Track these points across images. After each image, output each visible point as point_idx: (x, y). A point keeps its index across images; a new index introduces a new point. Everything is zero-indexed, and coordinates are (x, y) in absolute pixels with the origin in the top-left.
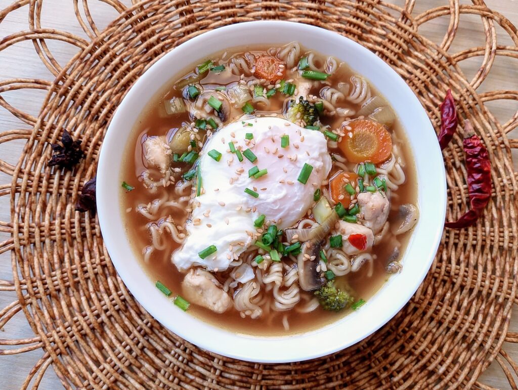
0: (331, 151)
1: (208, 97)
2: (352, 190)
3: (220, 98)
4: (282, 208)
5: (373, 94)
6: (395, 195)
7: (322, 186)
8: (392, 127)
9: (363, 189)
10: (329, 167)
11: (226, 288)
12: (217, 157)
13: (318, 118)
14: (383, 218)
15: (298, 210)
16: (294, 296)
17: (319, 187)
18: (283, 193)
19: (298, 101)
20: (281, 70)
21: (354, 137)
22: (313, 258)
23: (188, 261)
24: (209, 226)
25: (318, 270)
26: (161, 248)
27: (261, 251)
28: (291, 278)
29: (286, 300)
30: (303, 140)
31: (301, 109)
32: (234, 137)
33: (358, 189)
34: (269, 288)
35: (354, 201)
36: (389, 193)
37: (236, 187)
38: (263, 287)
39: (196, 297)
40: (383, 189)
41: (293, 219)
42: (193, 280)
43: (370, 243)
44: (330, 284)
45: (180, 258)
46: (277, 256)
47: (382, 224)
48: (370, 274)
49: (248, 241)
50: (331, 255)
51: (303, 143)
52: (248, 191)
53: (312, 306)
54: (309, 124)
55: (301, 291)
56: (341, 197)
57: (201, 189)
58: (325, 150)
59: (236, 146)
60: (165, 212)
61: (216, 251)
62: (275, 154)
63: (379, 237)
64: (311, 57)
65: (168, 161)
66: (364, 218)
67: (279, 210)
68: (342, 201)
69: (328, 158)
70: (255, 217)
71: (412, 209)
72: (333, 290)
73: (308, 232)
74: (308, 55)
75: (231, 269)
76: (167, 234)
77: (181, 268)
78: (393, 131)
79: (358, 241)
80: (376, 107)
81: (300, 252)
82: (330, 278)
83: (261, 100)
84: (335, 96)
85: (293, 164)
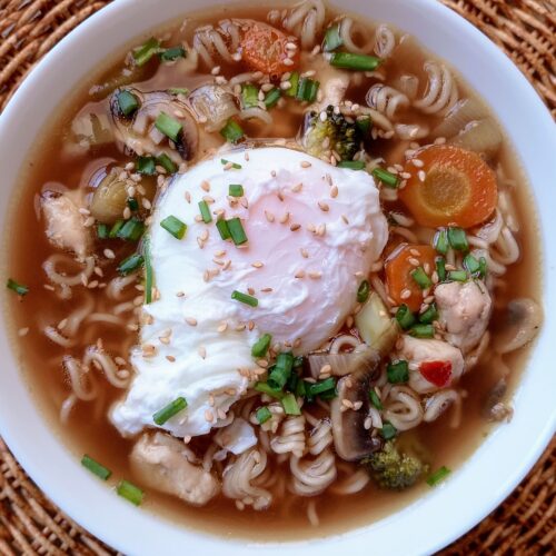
0: (388, 207)
1: (155, 113)
2: (423, 278)
3: (179, 113)
4: (301, 320)
5: (462, 94)
6: (501, 283)
7: (372, 274)
8: (496, 157)
9: (446, 278)
10: (383, 239)
11: (207, 465)
12: (178, 231)
13: (362, 145)
14: (479, 329)
15: (329, 322)
16: (328, 471)
17: (366, 277)
18: (303, 295)
19: (323, 116)
20: (290, 54)
21: (429, 179)
22: (358, 405)
23: (136, 422)
24: (172, 360)
25: (367, 425)
26: (86, 397)
27: (265, 399)
28: (321, 440)
29: (314, 478)
30: (335, 194)
31: (331, 131)
32: (208, 191)
33: (435, 277)
34: (282, 459)
35: (430, 299)
36: (490, 281)
37: (215, 287)
38: (272, 457)
39: (156, 480)
40: (482, 274)
41: (321, 337)
42: (149, 453)
43: (457, 372)
44: (388, 447)
45: (124, 415)
46: (293, 405)
47: (478, 337)
48: (455, 423)
49: (242, 386)
50: (389, 395)
51: (337, 200)
52: (237, 296)
53: (358, 483)
54: (345, 157)
55: (338, 460)
56: (406, 294)
57: (153, 290)
58: (376, 208)
59: (213, 208)
60: (89, 334)
61: (184, 407)
62: (285, 222)
63: (473, 360)
64: (346, 27)
65: (89, 239)
66: (446, 330)
67: (295, 326)
68: (408, 300)
69: (382, 223)
70: (253, 339)
71: (532, 309)
72: (394, 456)
73: (347, 360)
74: (341, 22)
75: (214, 431)
76: (96, 374)
77: (127, 432)
78: (499, 165)
79: (436, 372)
80: (468, 120)
81: (335, 396)
82: (387, 436)
83: (256, 115)
84: (394, 102)
85: (319, 240)
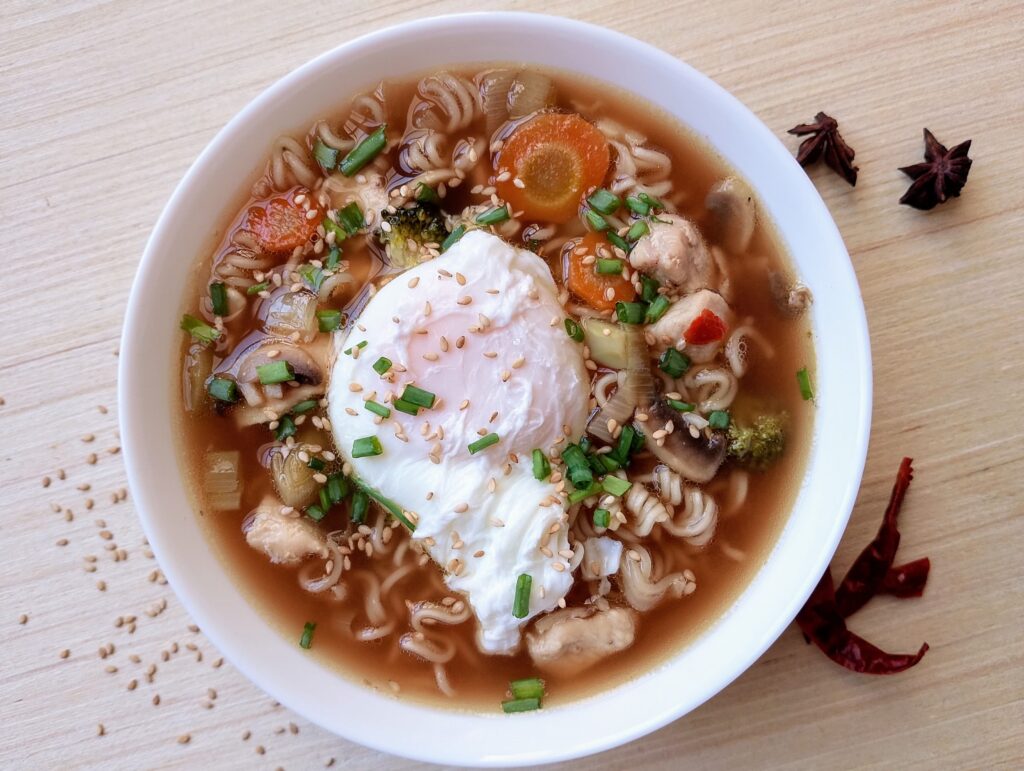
0: (517, 240)
1: (253, 375)
2: (613, 265)
3: (272, 353)
4: (548, 410)
6: (679, 198)
7: (566, 307)
8: (562, 98)
9: (629, 243)
10: (543, 268)
11: (603, 605)
12: (372, 448)
13: (444, 214)
14: (702, 255)
15: (573, 385)
16: (704, 505)
17: (563, 316)
18: (526, 386)
19: (386, 227)
20: (306, 206)
21: (527, 179)
22: (669, 427)
23: (508, 632)
24: (481, 554)
25: (695, 434)
26: (448, 656)
27: (590, 503)
28: (672, 486)
29: (701, 520)
30: (462, 281)
31: (405, 231)
32: (361, 389)
33: (620, 252)
34: (658, 536)
35: (635, 277)
36: (669, 206)
37: (451, 458)
38: (649, 543)
39: (576, 663)
40: (655, 208)
41: (581, 400)
42: (546, 646)
43: (721, 312)
44: (733, 432)
45: (494, 638)
46: (618, 483)
47: (709, 262)
48: (769, 352)
49: (558, 513)
50: (688, 389)
51: (469, 283)
52: (474, 448)
53: (741, 487)
54: (440, 238)
55: (704, 487)
56: (610, 293)
57: (407, 515)
58: (509, 251)
59: (380, 400)
60: (396, 602)
61: (530, 581)
62: (447, 349)
63: (725, 286)
64: (327, 135)
65: (311, 529)
66: (675, 285)
67: (549, 419)
68: (617, 295)
69: (528, 257)
70: (527, 465)
71: (726, 187)
72: (746, 434)
73: (620, 398)
74: (318, 133)
75: (578, 573)
76: (435, 629)
77: (510, 649)
78: (573, 102)
79: (704, 330)
80: (509, 88)
81: (644, 437)
82: (723, 424)
83: (332, 286)
84: (431, 150)
85: (491, 331)
